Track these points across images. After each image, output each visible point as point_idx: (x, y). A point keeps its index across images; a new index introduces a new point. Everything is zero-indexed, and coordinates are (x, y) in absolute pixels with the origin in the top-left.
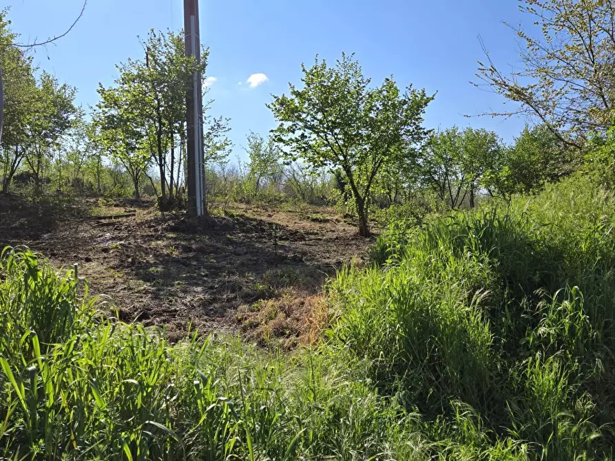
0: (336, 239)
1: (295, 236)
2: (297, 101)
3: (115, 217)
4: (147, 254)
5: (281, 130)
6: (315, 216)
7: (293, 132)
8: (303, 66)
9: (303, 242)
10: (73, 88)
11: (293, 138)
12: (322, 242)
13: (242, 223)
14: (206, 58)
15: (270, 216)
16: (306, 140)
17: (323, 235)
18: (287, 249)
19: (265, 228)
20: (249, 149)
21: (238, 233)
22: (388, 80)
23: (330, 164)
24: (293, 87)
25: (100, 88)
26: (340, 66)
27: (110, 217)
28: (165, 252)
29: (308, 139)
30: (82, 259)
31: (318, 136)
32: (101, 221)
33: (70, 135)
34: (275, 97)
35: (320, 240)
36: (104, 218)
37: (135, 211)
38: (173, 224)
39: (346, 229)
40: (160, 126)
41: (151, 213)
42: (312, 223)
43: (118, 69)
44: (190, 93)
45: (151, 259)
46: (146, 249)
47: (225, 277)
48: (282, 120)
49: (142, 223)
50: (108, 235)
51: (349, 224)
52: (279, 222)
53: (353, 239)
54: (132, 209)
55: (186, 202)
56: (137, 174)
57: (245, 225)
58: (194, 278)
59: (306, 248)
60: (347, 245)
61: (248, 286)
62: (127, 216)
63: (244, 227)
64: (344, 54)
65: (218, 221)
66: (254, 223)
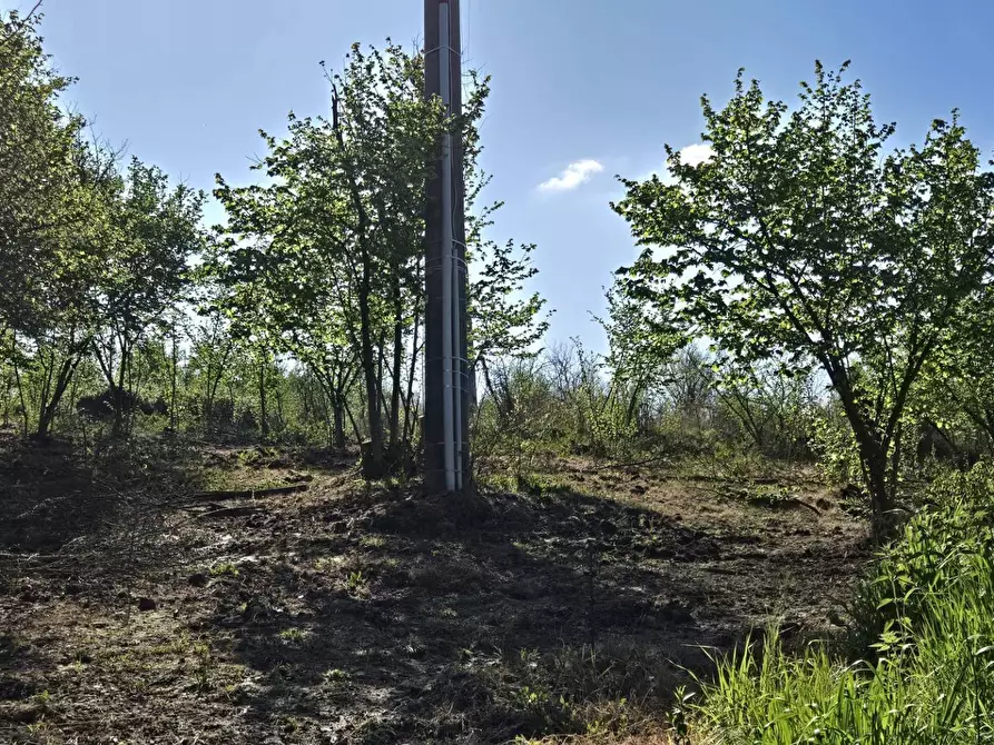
0: (804, 556)
1: (691, 544)
2: (686, 189)
3: (259, 495)
4: (293, 590)
5: (645, 266)
6: (760, 491)
7: (679, 272)
8: (704, 101)
9: (710, 564)
10: (197, 195)
11: (680, 288)
12: (764, 564)
13: (559, 507)
14: (481, 104)
15: (640, 491)
16: (714, 290)
17: (773, 545)
18: (658, 581)
19: (618, 524)
20: (613, 323)
21: (545, 536)
22: (940, 123)
23: (780, 353)
24: (677, 155)
25: (219, 186)
26: (810, 96)
27: (248, 495)
28: (339, 585)
29: (717, 288)
30: (134, 602)
31: (749, 279)
32: (222, 503)
33: (192, 301)
34: (628, 184)
35: (763, 557)
36: (231, 496)
37: (309, 479)
38: (383, 512)
39: (844, 527)
40: (366, 271)
41: (342, 483)
42: (752, 510)
43: (266, 141)
44: (435, 187)
45: (295, 606)
46: (296, 577)
47: (466, 658)
48: (647, 241)
49: (313, 509)
50: (226, 539)
51: (854, 513)
52: (659, 508)
53: (852, 558)
54: (304, 474)
55: (420, 456)
56: (341, 387)
57: (563, 513)
58: (383, 661)
59: (712, 582)
60: (835, 572)
61: (508, 690)
62: (286, 491)
63: (561, 520)
64: (821, 67)
65: (497, 503)
66: (591, 510)
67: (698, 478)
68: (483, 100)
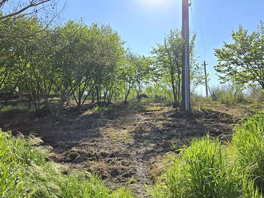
3: (154, 111)
13: (207, 113)
14: (194, 38)
15: (227, 110)
19: (219, 116)
26: (259, 28)
27: (152, 111)
28: (158, 126)
30: (123, 128)
32: (147, 112)
36: (149, 111)
37: (164, 108)
38: (173, 114)
40: (172, 71)
41: (169, 109)
43: (153, 48)
45: (149, 129)
49: (162, 113)
52: (229, 113)
62: (159, 110)
63: (207, 115)
64: (261, 22)
65: (194, 112)
66: (214, 114)
67: (242, 108)
68: (195, 37)
